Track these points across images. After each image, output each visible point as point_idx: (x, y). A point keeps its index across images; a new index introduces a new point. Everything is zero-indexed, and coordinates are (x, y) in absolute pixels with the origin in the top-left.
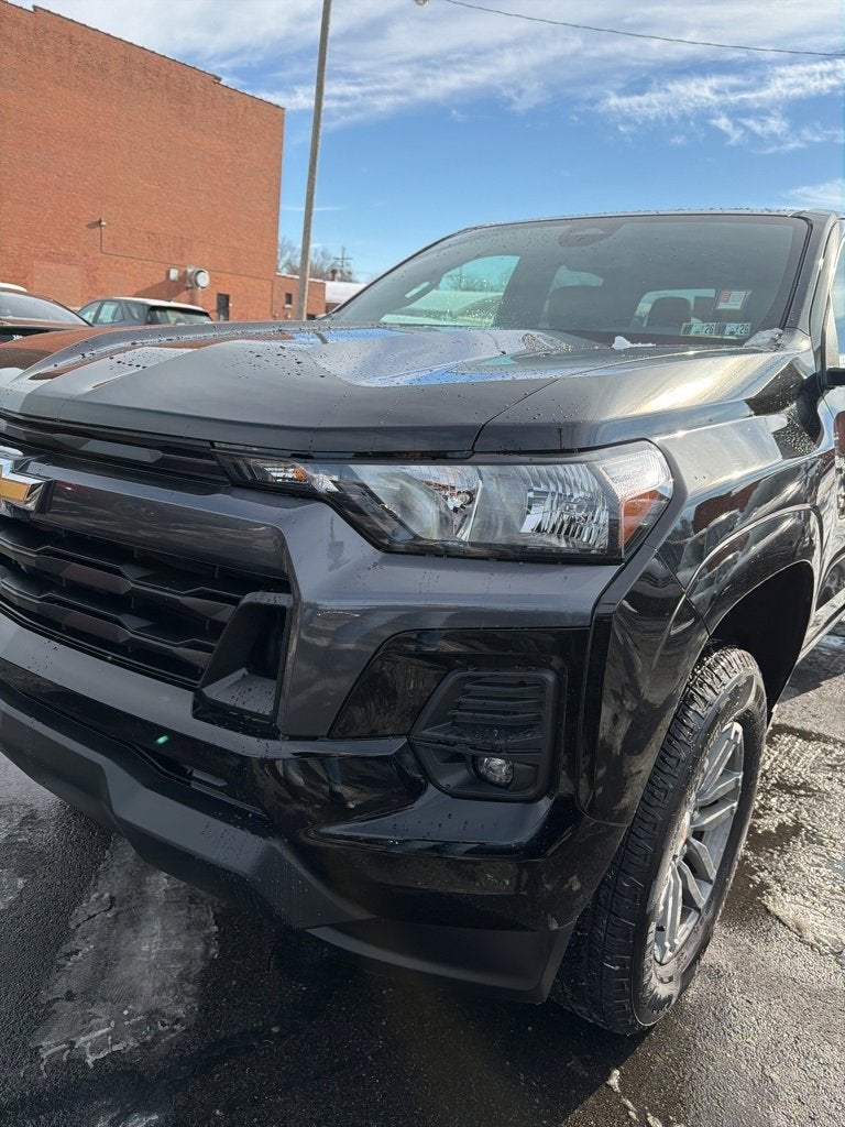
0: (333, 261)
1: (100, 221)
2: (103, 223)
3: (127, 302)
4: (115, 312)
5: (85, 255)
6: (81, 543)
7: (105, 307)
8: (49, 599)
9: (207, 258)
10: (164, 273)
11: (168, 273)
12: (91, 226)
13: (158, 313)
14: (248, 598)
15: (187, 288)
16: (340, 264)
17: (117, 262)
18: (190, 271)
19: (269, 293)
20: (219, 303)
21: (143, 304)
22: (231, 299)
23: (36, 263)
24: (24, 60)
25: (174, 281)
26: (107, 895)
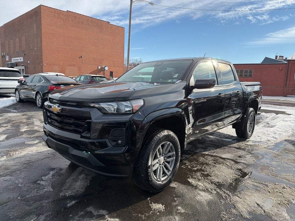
0: (138, 62)
1: (82, 56)
2: (83, 57)
3: (87, 76)
4: (84, 78)
5: (78, 64)
6: (67, 117)
7: (82, 77)
8: (62, 125)
9: (107, 63)
10: (97, 67)
11: (98, 67)
12: (80, 58)
13: (94, 78)
14: (87, 121)
15: (103, 71)
16: (140, 62)
17: (86, 65)
18: (103, 67)
19: (122, 70)
20: (110, 74)
21: (91, 76)
22: (113, 72)
23: (67, 67)
24: (65, 22)
25: (99, 69)
26: (72, 178)
